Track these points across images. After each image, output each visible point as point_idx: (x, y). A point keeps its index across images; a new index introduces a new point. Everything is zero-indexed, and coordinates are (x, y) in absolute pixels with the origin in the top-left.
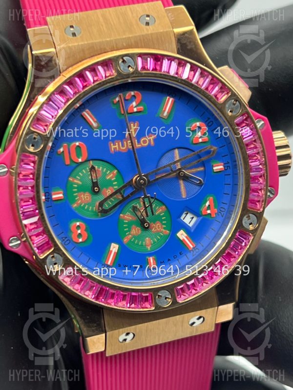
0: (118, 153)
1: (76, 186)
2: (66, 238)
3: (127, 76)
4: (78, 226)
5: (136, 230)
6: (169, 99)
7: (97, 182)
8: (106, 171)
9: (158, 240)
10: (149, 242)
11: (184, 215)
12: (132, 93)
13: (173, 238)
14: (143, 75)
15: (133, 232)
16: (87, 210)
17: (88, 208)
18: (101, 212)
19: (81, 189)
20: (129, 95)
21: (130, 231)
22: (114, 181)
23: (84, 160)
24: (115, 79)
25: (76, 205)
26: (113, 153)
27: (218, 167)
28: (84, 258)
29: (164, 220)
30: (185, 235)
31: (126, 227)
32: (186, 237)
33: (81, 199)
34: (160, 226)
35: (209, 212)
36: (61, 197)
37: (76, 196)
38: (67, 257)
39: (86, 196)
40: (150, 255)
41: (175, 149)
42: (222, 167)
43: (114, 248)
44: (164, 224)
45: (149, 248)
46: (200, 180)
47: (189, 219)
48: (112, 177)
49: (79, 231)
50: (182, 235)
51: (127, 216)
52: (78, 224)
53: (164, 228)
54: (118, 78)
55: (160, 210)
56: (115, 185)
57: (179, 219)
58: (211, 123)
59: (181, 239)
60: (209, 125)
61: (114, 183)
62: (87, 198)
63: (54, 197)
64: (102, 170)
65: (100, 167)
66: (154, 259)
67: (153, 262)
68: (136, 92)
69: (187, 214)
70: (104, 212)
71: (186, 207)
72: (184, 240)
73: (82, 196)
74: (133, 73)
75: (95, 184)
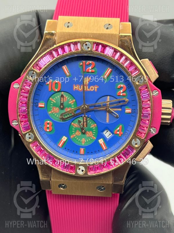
0: (77, 91)
1: (53, 103)
2: (42, 127)
3: (86, 52)
4: (48, 123)
5: (79, 133)
6: (109, 69)
7: (63, 103)
8: (70, 99)
9: (89, 141)
10: (84, 141)
11: (106, 131)
12: (91, 62)
13: (96, 142)
14: (94, 53)
15: (77, 133)
16: (56, 116)
17: (57, 115)
18: (61, 119)
19: (55, 105)
20: (88, 63)
21: (75, 132)
22: (73, 105)
23: (58, 90)
24: (79, 52)
25: (50, 112)
26: (75, 90)
27: (128, 111)
28: (48, 140)
29: (94, 131)
30: (103, 141)
31: (73, 130)
32: (103, 143)
33: (54, 110)
34: (91, 134)
35: (118, 133)
36: (43, 106)
37: (52, 108)
38: (36, 136)
39: (56, 109)
40: (83, 147)
41: (108, 96)
42: (130, 111)
43: (64, 139)
44: (94, 134)
45: (83, 144)
46: (117, 115)
47: (107, 134)
48: (72, 103)
49: (48, 126)
50: (101, 141)
51: (75, 124)
52: (48, 122)
53: (93, 136)
54: (81, 52)
55: (93, 125)
56: (73, 107)
57: (102, 133)
58: (130, 87)
59: (100, 143)
60: (128, 87)
61: (72, 106)
62: (57, 110)
63: (40, 105)
64: (68, 98)
65: (67, 96)
66: (83, 150)
67: (83, 151)
68: (92, 62)
69: (107, 131)
70: (63, 119)
71: (107, 127)
72: (101, 144)
73: (55, 109)
74: (89, 51)
75: (62, 104)
